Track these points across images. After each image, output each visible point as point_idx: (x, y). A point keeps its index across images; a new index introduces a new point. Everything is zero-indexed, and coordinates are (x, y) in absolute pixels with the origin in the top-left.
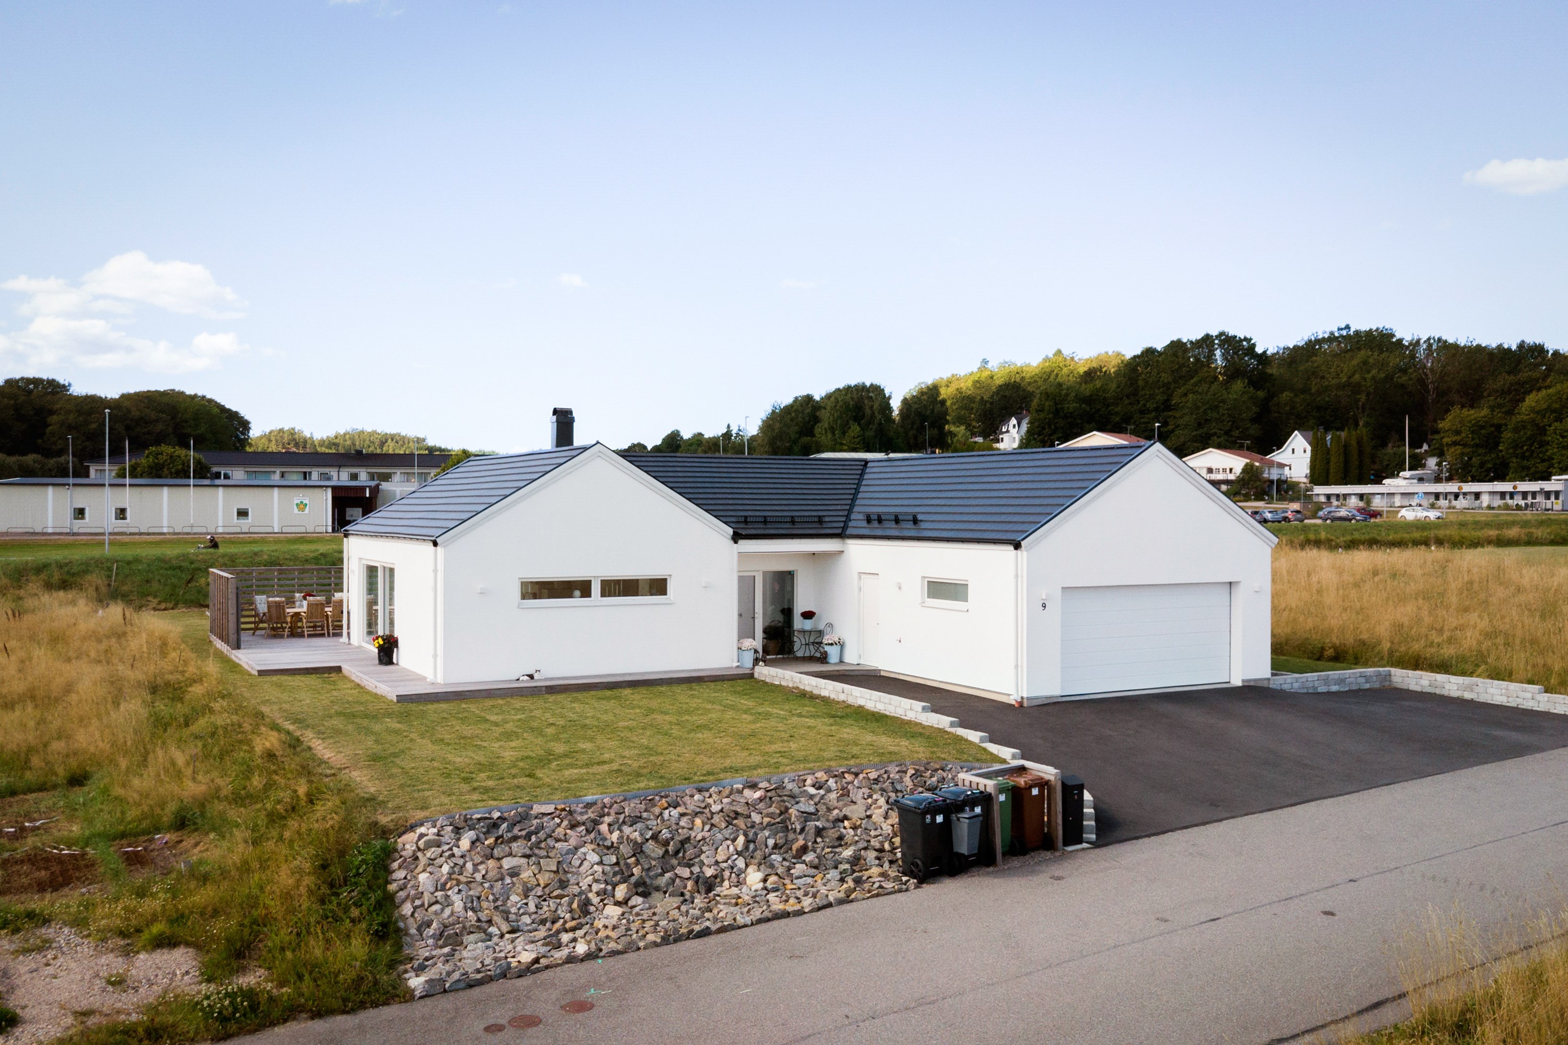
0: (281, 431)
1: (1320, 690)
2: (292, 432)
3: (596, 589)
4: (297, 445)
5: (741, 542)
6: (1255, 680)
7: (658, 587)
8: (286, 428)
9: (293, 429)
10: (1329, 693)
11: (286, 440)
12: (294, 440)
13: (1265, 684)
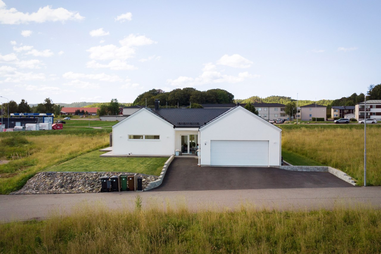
0: (254, 97)
1: (299, 170)
2: (256, 97)
3: (144, 137)
4: (257, 100)
5: (175, 128)
6: (274, 166)
7: (157, 137)
8: (255, 96)
9: (257, 96)
10: (302, 172)
11: (255, 99)
12: (257, 99)
13: (278, 167)
